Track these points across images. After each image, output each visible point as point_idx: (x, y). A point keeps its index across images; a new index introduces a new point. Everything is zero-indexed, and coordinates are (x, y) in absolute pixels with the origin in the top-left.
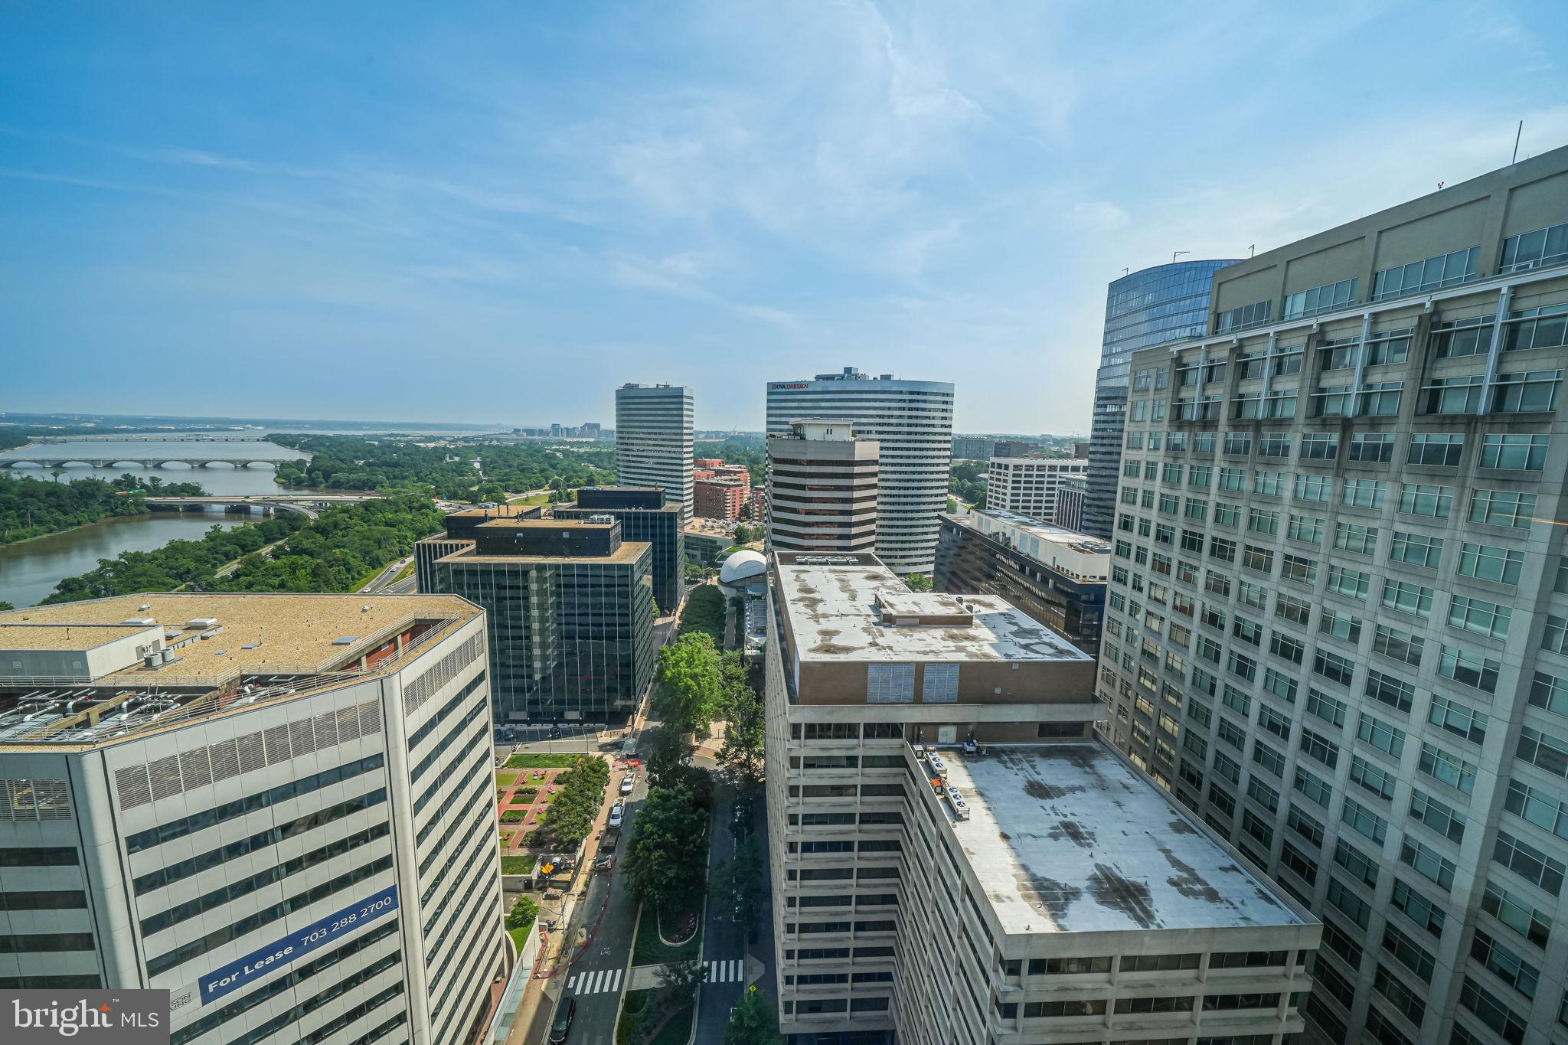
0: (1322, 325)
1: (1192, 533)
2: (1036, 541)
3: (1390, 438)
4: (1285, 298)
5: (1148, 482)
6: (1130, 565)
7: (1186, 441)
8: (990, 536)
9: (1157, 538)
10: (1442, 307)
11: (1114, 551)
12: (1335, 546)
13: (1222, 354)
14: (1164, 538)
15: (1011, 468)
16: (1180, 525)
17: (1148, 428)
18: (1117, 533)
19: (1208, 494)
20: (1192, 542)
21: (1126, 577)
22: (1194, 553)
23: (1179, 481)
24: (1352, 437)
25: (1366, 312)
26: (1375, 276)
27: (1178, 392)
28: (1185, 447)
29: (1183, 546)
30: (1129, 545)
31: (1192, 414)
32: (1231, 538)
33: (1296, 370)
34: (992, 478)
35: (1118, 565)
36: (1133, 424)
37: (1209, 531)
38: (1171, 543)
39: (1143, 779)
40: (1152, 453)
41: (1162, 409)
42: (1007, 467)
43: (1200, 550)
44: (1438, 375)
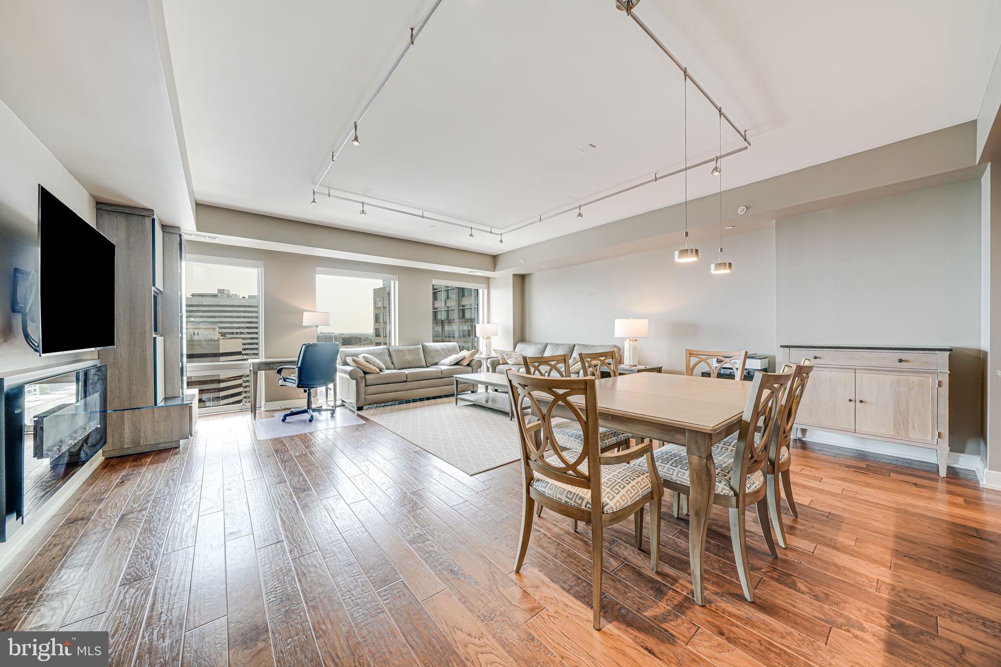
3: (454, 329)
44: (463, 303)
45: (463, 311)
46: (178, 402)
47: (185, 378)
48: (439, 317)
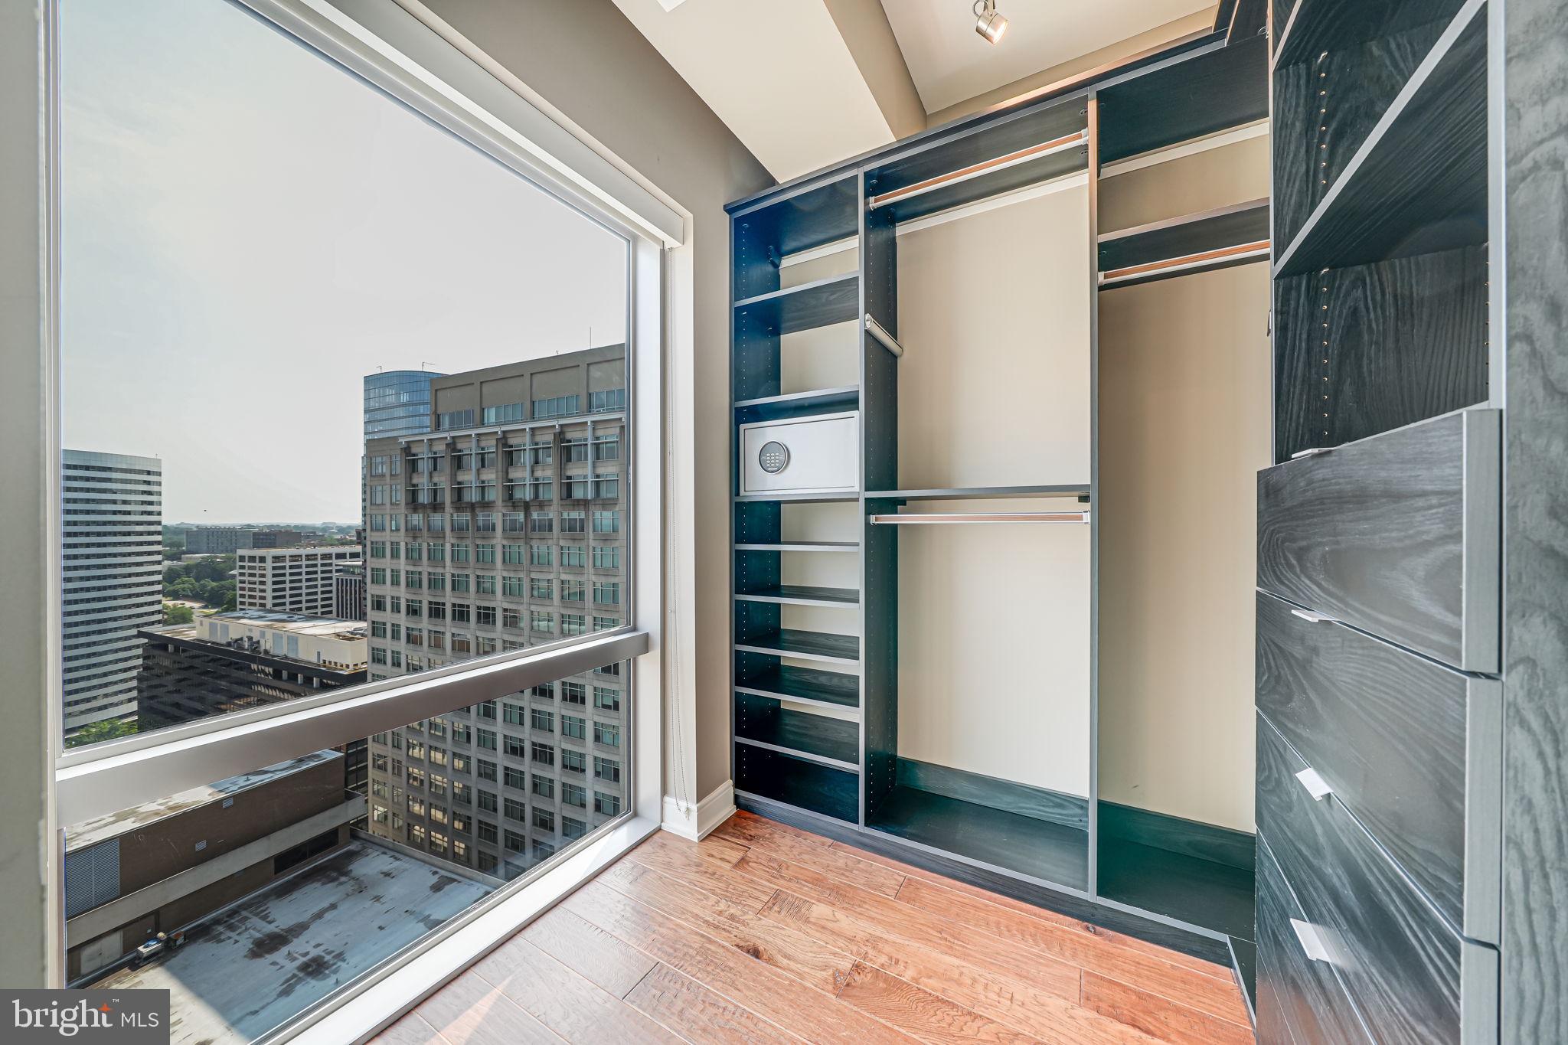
0: (504, 432)
1: (436, 603)
2: (294, 639)
3: (551, 516)
4: (483, 410)
5: (395, 561)
6: (387, 644)
7: (421, 522)
8: (229, 644)
9: (408, 613)
10: (566, 429)
11: (369, 633)
12: (532, 596)
13: (440, 448)
14: (413, 611)
15: (269, 560)
16: (425, 597)
17: (388, 511)
18: (372, 614)
19: (444, 567)
20: (437, 611)
21: (385, 656)
22: (439, 621)
23: (420, 558)
24: (530, 515)
25: (527, 426)
26: (533, 403)
27: (411, 478)
28: (421, 527)
29: (430, 616)
30: (384, 624)
31: (424, 498)
32: (466, 603)
33: (493, 465)
34: (242, 574)
35: (376, 646)
36: (373, 507)
37: (449, 599)
38: (420, 615)
39: (406, 855)
40: (395, 534)
41: (399, 494)
42: (262, 559)
43: (444, 617)
44: (569, 473)
45: (569, 486)
48: (518, 494)
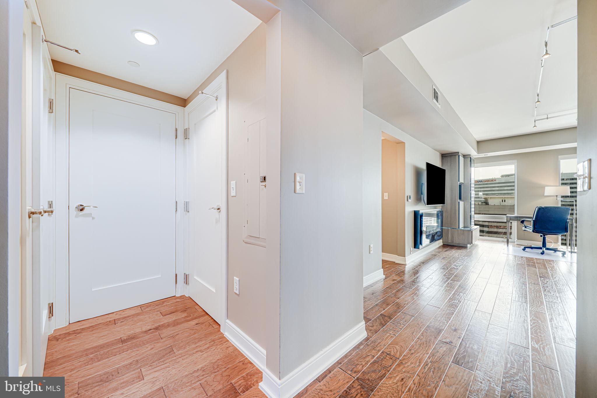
46: (468, 229)
47: (473, 221)
